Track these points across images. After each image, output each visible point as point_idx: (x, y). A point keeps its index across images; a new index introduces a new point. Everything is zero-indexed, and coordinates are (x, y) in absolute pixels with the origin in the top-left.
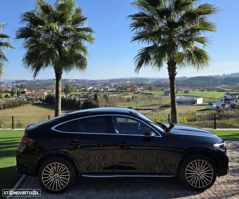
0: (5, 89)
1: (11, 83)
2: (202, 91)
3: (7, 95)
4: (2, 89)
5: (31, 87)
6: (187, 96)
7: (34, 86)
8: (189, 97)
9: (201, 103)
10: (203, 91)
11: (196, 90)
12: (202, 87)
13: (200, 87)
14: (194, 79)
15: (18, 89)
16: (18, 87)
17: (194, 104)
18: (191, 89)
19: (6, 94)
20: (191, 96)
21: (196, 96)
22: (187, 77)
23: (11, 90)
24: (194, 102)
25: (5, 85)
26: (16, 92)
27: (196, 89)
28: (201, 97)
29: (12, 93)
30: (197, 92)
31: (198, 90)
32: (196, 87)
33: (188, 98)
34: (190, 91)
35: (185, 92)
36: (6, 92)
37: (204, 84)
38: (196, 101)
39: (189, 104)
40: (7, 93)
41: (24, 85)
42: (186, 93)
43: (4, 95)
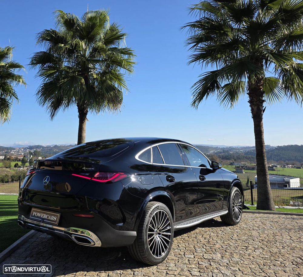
0: (15, 156)
1: (22, 150)
2: (297, 168)
3: (17, 164)
4: (12, 156)
5: (47, 154)
6: (273, 175)
7: (51, 153)
8: (276, 176)
9: (297, 187)
10: (300, 168)
11: (288, 167)
12: (298, 163)
13: (294, 162)
14: (283, 149)
15: (30, 156)
16: (31, 154)
17: (286, 188)
18: (278, 165)
19: (16, 162)
20: (279, 175)
21: (289, 176)
22: (271, 146)
23: (22, 157)
24: (285, 185)
25: (16, 151)
26: (28, 160)
27: (287, 164)
28: (297, 177)
29: (24, 162)
30: (288, 169)
31: (291, 166)
32: (287, 161)
33: (274, 177)
34: (276, 167)
35: (270, 168)
36: (16, 159)
37: (300, 158)
38: (288, 183)
39: (277, 187)
40: (18, 161)
41: (39, 152)
42: (271, 170)
43: (13, 164)
